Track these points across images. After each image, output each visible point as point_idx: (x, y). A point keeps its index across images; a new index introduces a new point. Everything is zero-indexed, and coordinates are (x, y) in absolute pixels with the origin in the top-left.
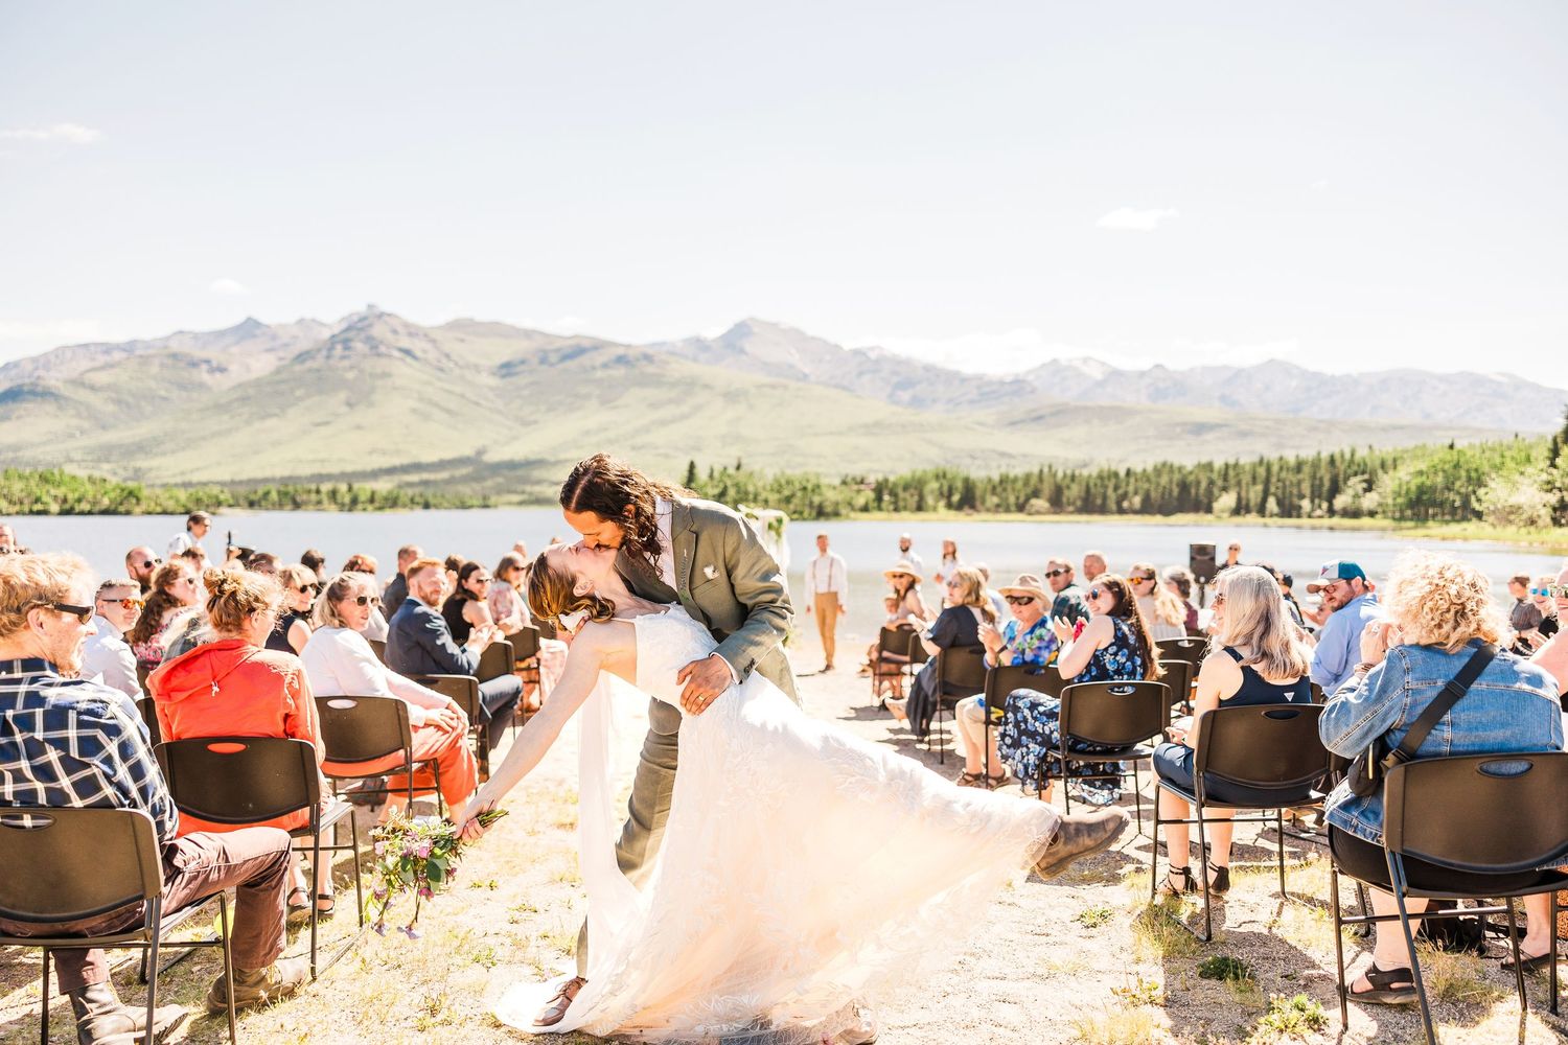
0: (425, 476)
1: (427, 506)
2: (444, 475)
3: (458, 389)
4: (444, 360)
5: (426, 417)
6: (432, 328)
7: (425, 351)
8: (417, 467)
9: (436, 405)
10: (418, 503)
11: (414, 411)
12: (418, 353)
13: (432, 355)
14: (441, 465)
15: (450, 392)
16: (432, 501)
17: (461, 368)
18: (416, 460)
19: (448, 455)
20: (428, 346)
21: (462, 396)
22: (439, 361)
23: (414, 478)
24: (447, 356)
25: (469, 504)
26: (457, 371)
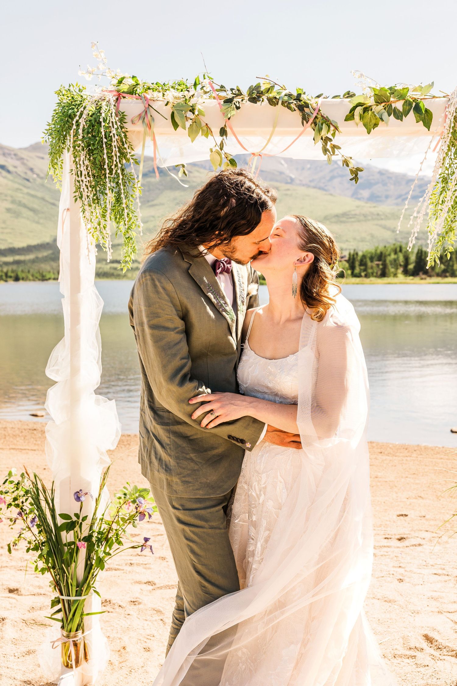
0: (17, 258)
1: (17, 279)
2: (31, 256)
3: (39, 194)
4: (29, 173)
5: (17, 215)
6: (20, 149)
7: (15, 167)
8: (12, 251)
9: (25, 206)
10: (11, 277)
11: (8, 210)
12: (11, 169)
13: (21, 170)
14: (29, 249)
15: (33, 196)
16: (21, 275)
17: (42, 178)
18: (11, 246)
19: (34, 242)
20: (17, 163)
21: (43, 199)
22: (26, 173)
23: (10, 259)
24: (32, 170)
25: (48, 276)
26: (39, 181)
